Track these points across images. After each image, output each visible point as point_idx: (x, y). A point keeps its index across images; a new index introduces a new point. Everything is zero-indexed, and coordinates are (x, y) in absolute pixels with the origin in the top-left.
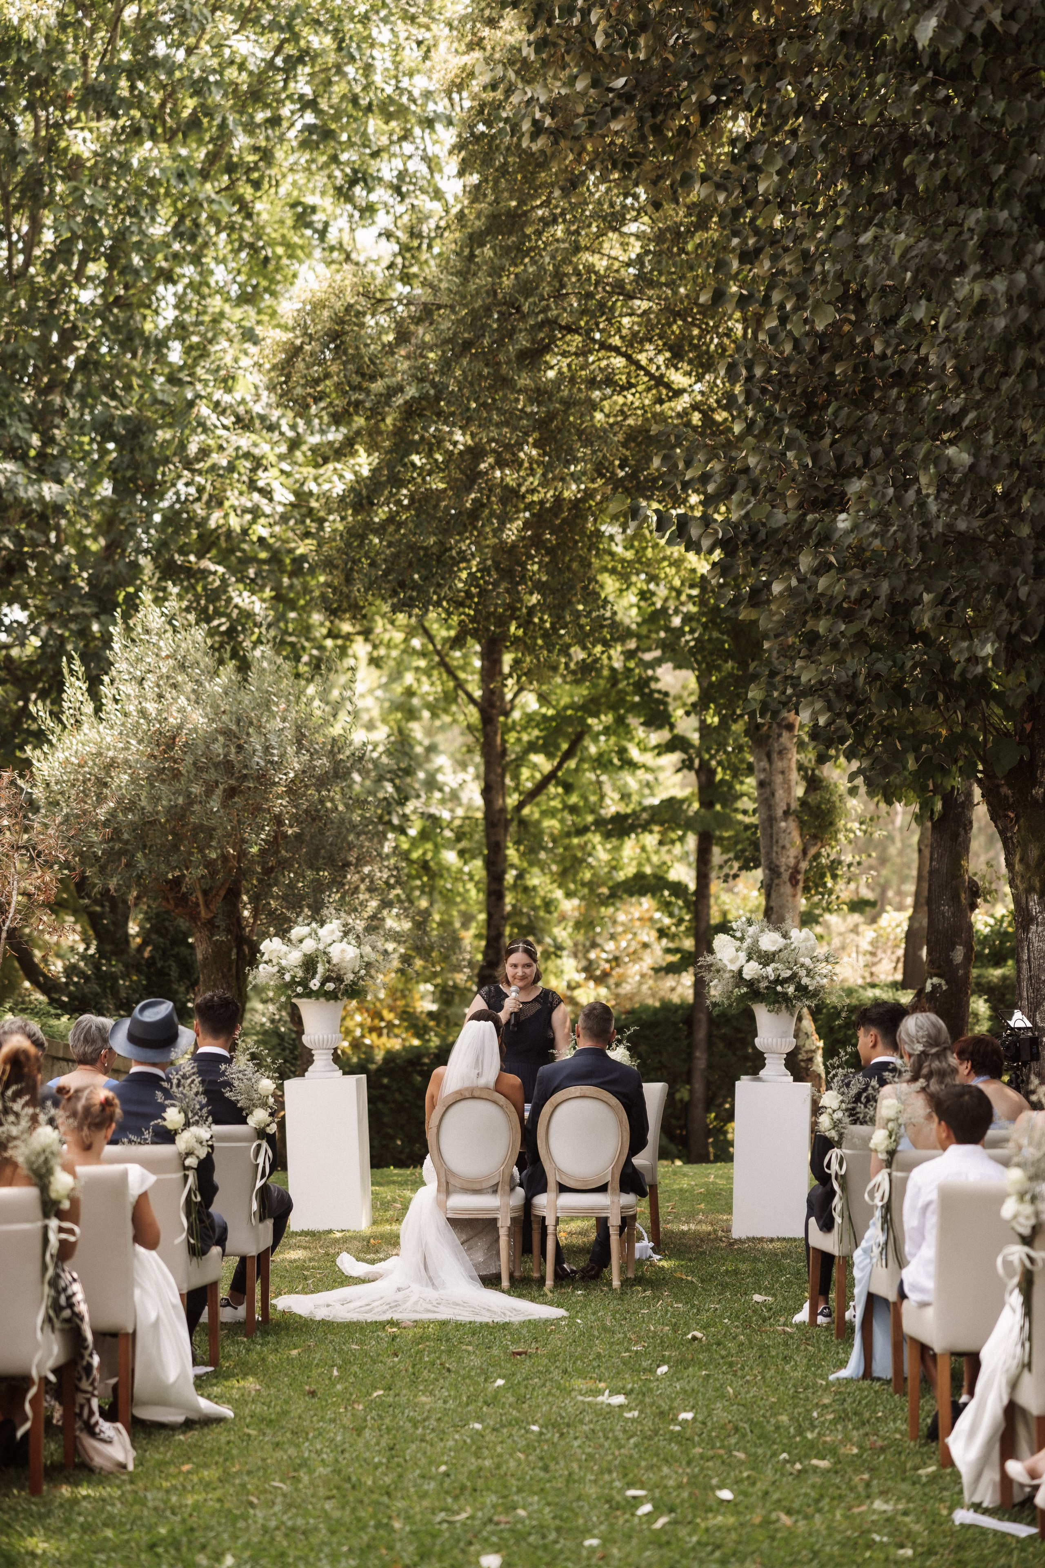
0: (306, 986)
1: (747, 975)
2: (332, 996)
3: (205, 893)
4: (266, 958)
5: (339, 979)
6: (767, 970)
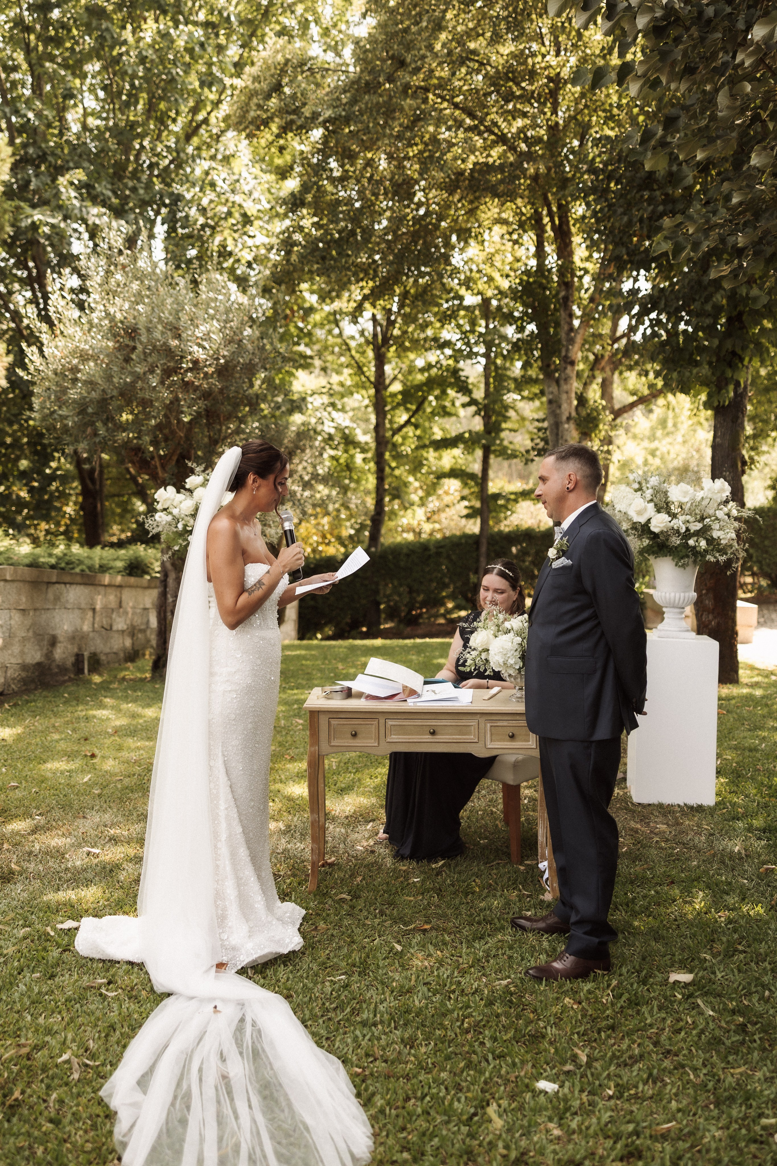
1: (655, 527)
4: (160, 506)
6: (679, 523)
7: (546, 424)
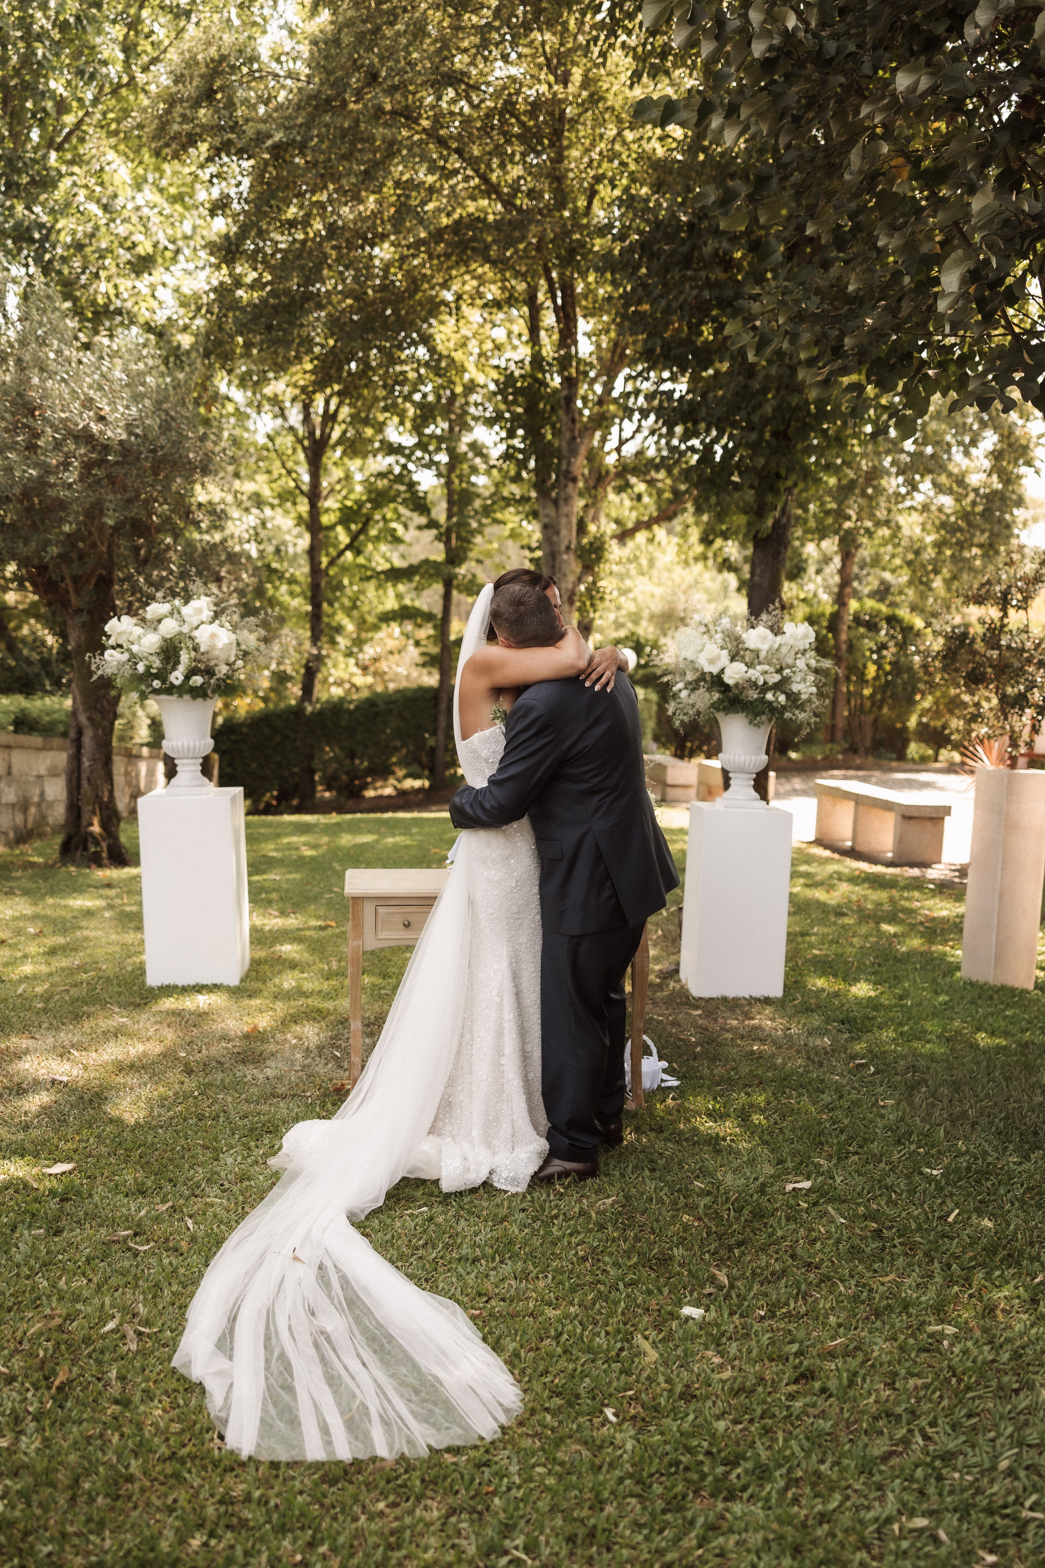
0: (164, 680)
1: (730, 678)
2: (199, 693)
3: (75, 579)
4: (112, 642)
5: (209, 672)
6: (755, 674)
7: (539, 554)
